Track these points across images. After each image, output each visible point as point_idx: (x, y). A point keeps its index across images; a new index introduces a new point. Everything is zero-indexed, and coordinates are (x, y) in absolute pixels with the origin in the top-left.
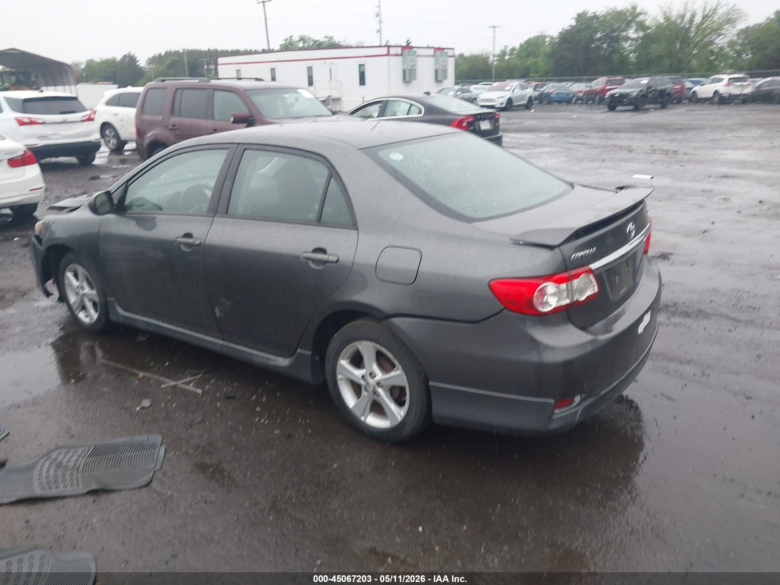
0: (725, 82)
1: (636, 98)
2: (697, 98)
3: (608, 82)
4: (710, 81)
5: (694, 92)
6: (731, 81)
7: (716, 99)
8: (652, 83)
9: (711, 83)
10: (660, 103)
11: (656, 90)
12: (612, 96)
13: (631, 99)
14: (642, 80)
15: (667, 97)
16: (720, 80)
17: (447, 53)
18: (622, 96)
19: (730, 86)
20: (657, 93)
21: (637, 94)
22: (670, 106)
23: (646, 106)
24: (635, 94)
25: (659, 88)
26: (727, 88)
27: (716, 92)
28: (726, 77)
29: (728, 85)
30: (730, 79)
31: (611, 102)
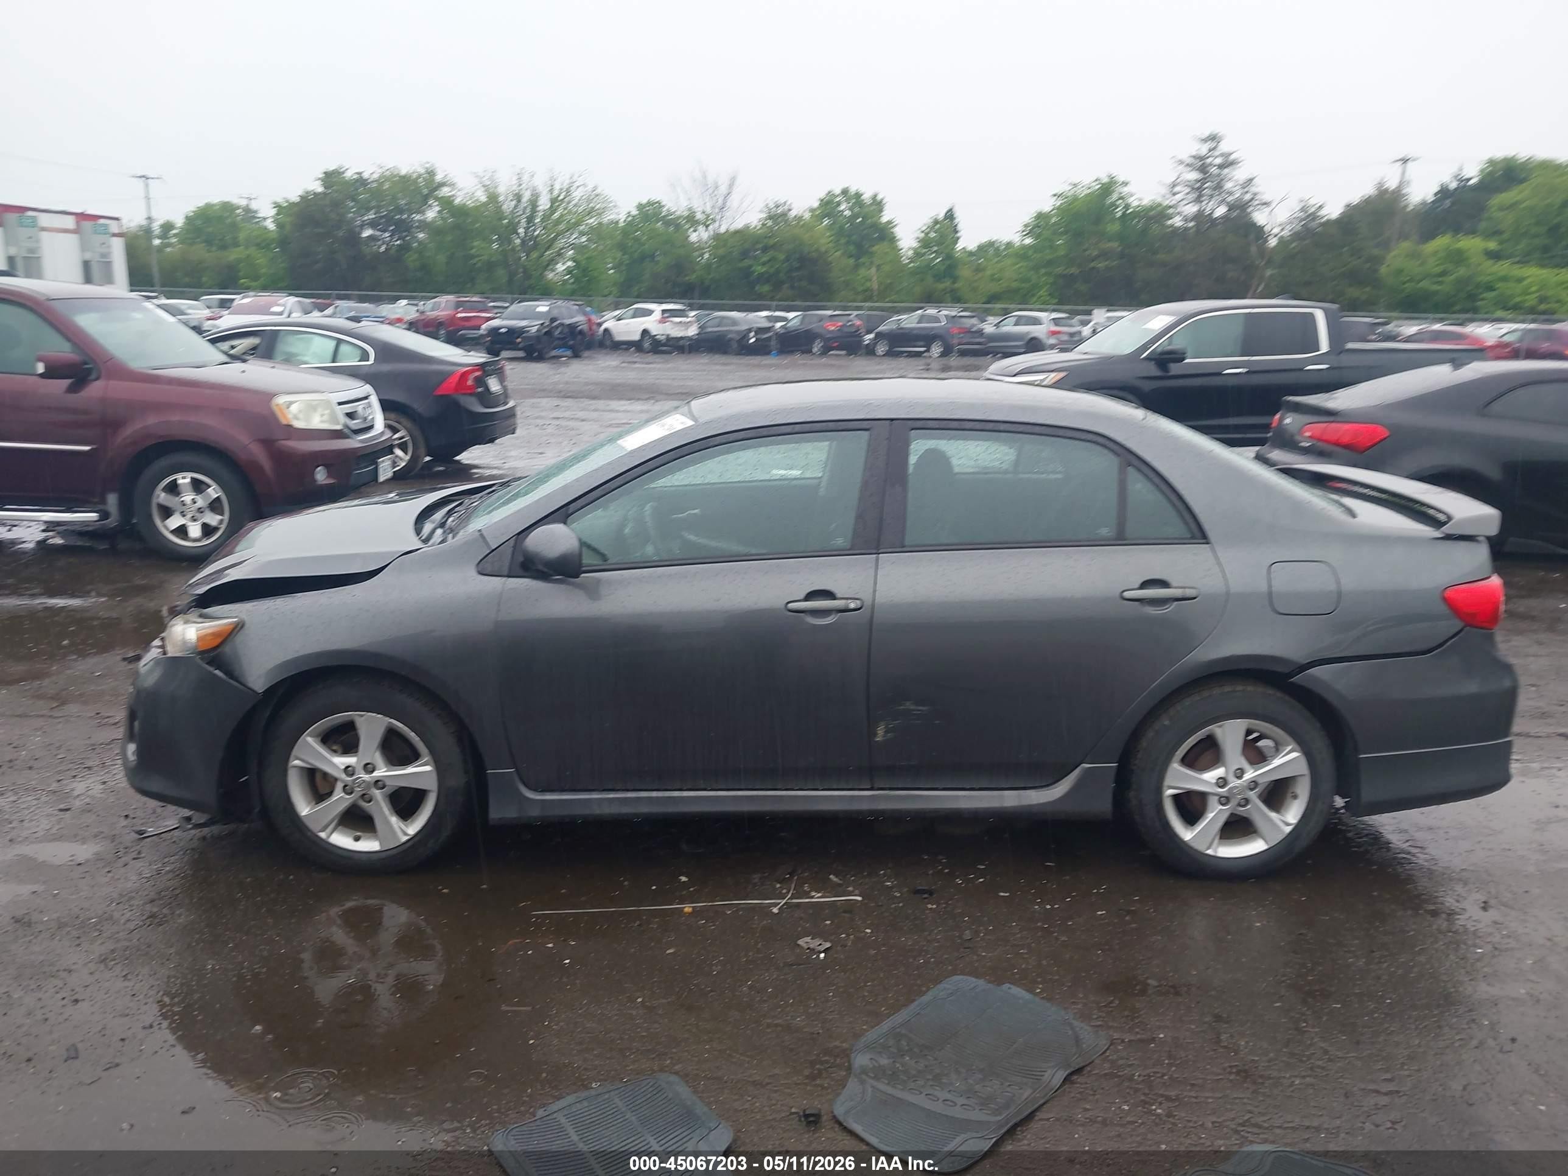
0: (657, 315)
1: (538, 338)
2: (612, 341)
3: (458, 305)
4: (631, 312)
5: (606, 330)
6: (666, 315)
7: (647, 345)
8: (555, 313)
9: (634, 317)
10: (571, 347)
11: (562, 324)
12: (494, 331)
13: (529, 338)
14: (538, 306)
15: (579, 337)
16: (649, 313)
17: (106, 225)
18: (513, 332)
19: (667, 324)
20: (566, 330)
21: (538, 331)
22: (586, 354)
23: (554, 353)
24: (534, 329)
25: (568, 322)
26: (661, 325)
27: (645, 332)
28: (657, 308)
29: (663, 321)
30: (664, 311)
31: (492, 342)
